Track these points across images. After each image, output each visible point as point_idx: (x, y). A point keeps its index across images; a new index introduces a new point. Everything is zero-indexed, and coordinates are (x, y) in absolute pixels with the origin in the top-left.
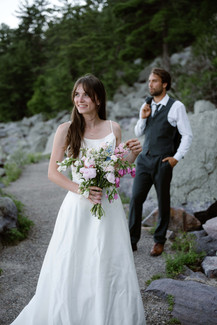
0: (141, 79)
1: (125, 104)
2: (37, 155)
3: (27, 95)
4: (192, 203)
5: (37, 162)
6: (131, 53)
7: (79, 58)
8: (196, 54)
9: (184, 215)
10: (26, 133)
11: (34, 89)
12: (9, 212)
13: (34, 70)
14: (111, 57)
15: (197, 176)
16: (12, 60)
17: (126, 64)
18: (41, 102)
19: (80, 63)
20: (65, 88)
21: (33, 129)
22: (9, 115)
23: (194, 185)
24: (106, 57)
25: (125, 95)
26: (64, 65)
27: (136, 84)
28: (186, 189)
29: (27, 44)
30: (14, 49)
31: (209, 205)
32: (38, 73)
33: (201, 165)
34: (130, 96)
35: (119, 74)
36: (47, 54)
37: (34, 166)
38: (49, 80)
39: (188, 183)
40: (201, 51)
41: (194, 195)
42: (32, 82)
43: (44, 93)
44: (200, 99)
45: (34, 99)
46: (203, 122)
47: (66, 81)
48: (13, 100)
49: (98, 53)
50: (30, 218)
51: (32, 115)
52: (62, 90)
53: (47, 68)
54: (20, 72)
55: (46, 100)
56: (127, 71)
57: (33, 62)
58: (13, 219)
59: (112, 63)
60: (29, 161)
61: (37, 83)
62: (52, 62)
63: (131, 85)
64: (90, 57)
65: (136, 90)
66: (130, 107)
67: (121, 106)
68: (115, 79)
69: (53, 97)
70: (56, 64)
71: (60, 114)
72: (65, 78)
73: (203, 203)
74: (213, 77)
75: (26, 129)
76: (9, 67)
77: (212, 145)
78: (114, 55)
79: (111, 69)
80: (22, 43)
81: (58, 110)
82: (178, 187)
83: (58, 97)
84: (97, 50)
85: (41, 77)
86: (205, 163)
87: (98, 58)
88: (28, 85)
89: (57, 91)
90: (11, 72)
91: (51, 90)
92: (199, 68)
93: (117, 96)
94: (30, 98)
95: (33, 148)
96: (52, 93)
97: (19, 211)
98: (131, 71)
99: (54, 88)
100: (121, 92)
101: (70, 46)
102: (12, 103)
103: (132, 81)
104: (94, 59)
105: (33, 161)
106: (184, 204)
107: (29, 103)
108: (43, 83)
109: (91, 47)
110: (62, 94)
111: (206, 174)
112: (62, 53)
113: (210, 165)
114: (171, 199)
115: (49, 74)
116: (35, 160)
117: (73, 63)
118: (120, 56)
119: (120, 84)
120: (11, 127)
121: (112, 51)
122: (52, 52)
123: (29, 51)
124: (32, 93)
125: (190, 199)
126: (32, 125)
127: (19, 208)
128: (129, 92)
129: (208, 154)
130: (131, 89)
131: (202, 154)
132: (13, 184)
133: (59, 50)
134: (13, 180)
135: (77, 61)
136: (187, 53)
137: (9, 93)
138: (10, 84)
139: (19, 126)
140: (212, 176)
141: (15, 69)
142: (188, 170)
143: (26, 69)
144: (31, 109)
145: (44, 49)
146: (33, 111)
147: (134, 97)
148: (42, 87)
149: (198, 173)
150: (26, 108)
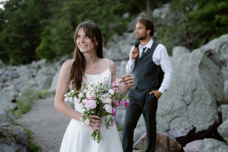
0: (129, 29)
1: (116, 50)
2: (43, 91)
3: (35, 43)
4: (174, 129)
5: (44, 98)
6: (121, 8)
7: (79, 12)
8: (173, 9)
9: (168, 140)
10: (34, 74)
11: (41, 38)
12: (21, 139)
13: (42, 22)
14: (104, 12)
15: (177, 107)
16: (23, 15)
17: (116, 17)
18: (47, 48)
19: (79, 17)
20: (67, 37)
21: (40, 71)
22: (20, 59)
23: (176, 114)
24: (100, 12)
25: (116, 43)
26: (66, 18)
27: (125, 34)
28: (168, 118)
30: (25, 5)
31: (188, 131)
32: (45, 24)
33: (180, 98)
34: (120, 43)
35: (112, 25)
36: (52, 10)
37: (41, 101)
38: (54, 31)
39: (170, 113)
40: (177, 7)
41: (175, 123)
42: (40, 32)
43: (49, 41)
44: (177, 45)
45: (41, 46)
46: (181, 62)
47: (68, 31)
48: (24, 47)
49: (94, 9)
50: (39, 144)
51: (39, 59)
52: (64, 39)
53: (52, 21)
54: (29, 24)
55: (51, 47)
56: (117, 23)
57: (40, 16)
58: (24, 145)
59: (106, 16)
60: (37, 97)
61: (44, 33)
62: (56, 16)
63: (121, 34)
64: (87, 12)
65: (125, 38)
66: (120, 52)
67: (113, 51)
68: (108, 29)
69: (57, 45)
70: (59, 18)
71: (63, 59)
72: (67, 28)
73: (183, 129)
74: (187, 27)
75: (34, 71)
76: (20, 20)
77: (189, 81)
78: (107, 10)
79: (105, 21)
81: (61, 55)
82: (162, 116)
83: (61, 44)
84: (93, 6)
85: (47, 28)
86: (184, 96)
87: (94, 12)
88: (36, 35)
89: (60, 39)
90: (22, 24)
91: (56, 39)
92: (176, 21)
93: (110, 43)
94: (38, 45)
95: (41, 86)
96: (57, 41)
97: (29, 138)
98: (121, 23)
99: (58, 37)
100: (113, 40)
101: (71, 3)
102: (23, 50)
103: (121, 31)
104: (91, 13)
105: (40, 97)
106: (167, 131)
107: (37, 50)
108: (48, 33)
109: (88, 4)
110: (64, 41)
111: (185, 105)
112: (64, 9)
113: (188, 98)
114: (157, 126)
115: (53, 26)
116: (43, 96)
117: (74, 17)
118: (111, 11)
119: (112, 34)
120: (22, 69)
121: (105, 7)
122: (56, 8)
123: (37, 7)
124: (40, 41)
125: (172, 126)
126: (39, 67)
127: (29, 135)
128: (119, 40)
129: (186, 88)
130: (121, 37)
131: (181, 89)
132: (24, 116)
133: (62, 6)
134: (24, 113)
135: (76, 15)
136: (166, 8)
137: (21, 41)
138: (21, 34)
139: (29, 68)
140: (190, 107)
141: (26, 21)
142: (170, 102)
143: (35, 21)
144: (39, 54)
145: (49, 5)
146: (40, 56)
147: (123, 44)
148: (48, 36)
149: (178, 105)
150: (35, 53)
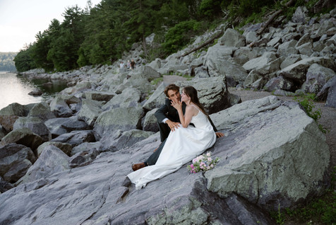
29: (71, 31)
80: (68, 30)
